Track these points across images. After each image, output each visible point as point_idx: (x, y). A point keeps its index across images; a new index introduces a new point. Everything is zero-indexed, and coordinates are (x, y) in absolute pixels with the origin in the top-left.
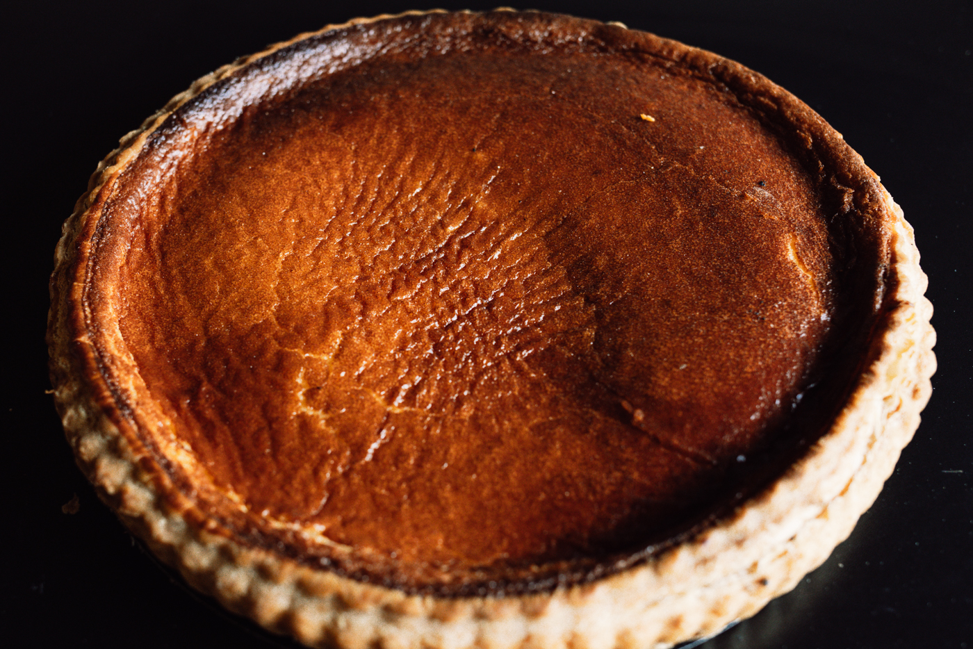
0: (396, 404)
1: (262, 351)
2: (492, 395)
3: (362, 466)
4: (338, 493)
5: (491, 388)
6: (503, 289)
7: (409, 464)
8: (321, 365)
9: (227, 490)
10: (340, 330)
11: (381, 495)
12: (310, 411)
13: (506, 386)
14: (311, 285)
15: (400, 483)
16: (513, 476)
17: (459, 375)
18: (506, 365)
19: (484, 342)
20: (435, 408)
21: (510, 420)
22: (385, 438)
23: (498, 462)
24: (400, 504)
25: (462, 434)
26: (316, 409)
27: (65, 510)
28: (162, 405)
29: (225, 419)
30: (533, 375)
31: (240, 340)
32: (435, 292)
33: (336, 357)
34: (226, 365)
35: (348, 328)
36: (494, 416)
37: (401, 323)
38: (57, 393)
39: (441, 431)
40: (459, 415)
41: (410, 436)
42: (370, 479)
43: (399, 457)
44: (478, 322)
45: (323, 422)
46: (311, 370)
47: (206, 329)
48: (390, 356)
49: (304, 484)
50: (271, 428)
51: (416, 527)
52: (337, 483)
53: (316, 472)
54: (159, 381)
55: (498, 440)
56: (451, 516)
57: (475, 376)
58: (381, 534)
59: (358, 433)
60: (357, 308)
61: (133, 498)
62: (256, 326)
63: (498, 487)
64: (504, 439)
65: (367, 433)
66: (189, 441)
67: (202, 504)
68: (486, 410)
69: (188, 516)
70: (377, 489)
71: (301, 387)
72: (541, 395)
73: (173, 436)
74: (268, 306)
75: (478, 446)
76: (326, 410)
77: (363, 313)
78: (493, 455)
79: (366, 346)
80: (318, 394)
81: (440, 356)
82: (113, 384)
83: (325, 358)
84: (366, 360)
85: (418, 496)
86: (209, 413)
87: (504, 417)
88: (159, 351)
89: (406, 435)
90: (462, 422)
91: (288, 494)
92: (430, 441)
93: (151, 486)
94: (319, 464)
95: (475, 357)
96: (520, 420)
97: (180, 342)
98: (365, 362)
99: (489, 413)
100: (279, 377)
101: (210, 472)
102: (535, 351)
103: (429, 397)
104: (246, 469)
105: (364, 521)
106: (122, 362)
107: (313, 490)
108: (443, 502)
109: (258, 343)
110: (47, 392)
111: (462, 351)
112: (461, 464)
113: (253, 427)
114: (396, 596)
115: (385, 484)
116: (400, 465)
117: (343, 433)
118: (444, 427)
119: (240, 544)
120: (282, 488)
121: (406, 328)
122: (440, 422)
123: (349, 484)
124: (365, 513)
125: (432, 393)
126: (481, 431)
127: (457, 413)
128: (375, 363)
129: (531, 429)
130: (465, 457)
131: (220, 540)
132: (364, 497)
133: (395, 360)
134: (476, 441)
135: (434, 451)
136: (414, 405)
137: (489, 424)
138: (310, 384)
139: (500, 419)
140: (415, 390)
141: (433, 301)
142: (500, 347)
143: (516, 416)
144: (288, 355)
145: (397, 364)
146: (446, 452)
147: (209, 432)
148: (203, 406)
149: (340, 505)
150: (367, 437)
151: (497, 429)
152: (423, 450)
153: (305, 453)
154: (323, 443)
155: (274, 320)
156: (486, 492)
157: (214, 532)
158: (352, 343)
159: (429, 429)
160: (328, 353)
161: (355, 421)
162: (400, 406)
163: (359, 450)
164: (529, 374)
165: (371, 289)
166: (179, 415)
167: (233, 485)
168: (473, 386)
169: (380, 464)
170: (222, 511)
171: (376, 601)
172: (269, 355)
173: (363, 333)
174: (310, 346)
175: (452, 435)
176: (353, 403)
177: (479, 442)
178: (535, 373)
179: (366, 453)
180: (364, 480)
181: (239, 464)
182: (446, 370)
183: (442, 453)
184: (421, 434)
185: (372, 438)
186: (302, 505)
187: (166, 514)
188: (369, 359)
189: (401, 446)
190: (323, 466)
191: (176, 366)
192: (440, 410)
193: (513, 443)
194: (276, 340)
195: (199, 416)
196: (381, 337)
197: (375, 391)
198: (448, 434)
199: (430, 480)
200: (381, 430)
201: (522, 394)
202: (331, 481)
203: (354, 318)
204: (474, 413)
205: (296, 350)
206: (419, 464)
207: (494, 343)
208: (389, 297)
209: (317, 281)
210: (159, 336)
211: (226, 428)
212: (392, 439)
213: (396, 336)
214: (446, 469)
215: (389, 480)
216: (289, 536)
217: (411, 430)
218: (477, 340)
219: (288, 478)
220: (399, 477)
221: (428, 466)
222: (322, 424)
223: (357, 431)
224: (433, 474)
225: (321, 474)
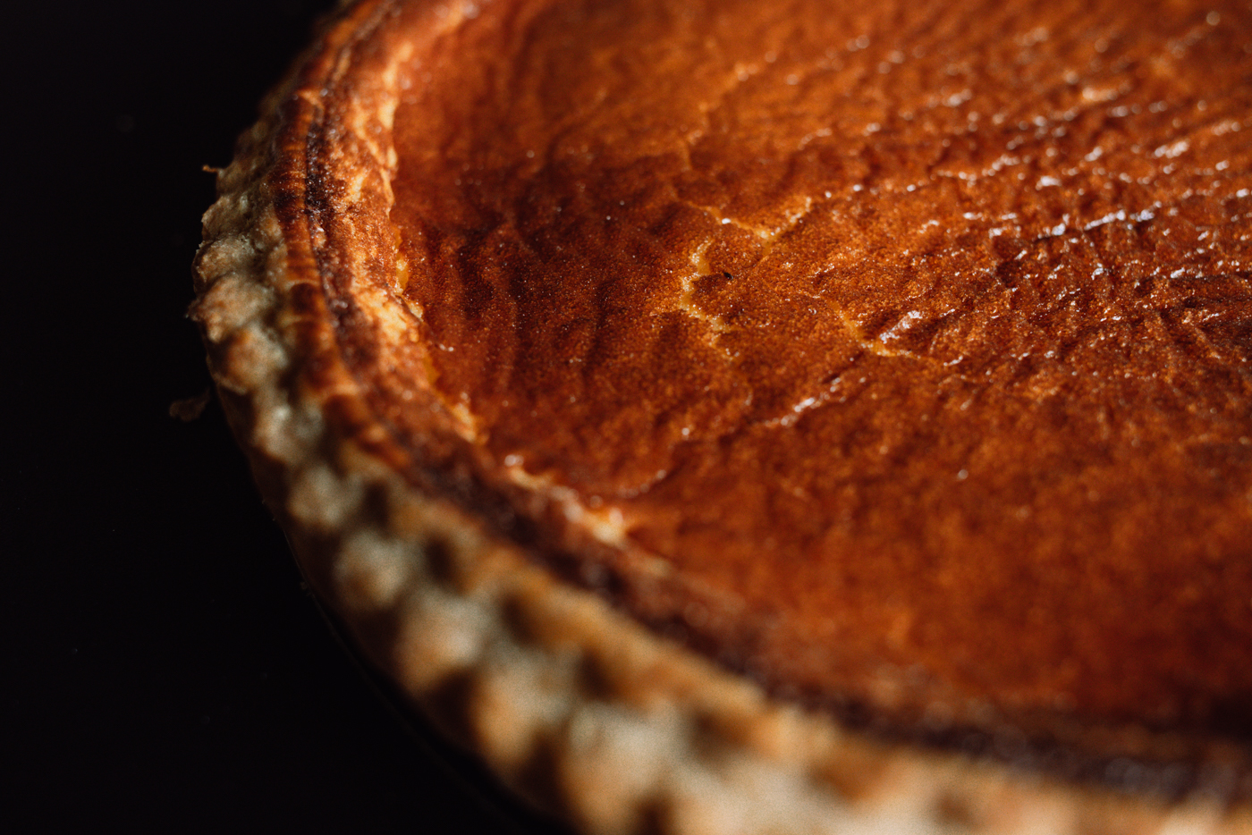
0: (884, 337)
1: (640, 197)
2: (1110, 371)
3: (767, 431)
4: (695, 467)
5: (1110, 356)
6: (1177, 204)
7: (876, 452)
8: (749, 241)
9: (456, 401)
10: (812, 195)
11: (791, 498)
12: (694, 312)
13: (1146, 362)
14: (778, 120)
15: (842, 484)
16: (1124, 533)
17: (1043, 321)
18: (1155, 326)
19: (1114, 278)
20: (971, 366)
21: (1140, 423)
22: (838, 393)
23: (1093, 495)
24: (827, 525)
25: (1019, 424)
26: (706, 310)
27: (174, 409)
28: (404, 236)
29: (516, 289)
30: (1214, 355)
31: (607, 174)
32: (1031, 180)
33: (787, 236)
34: (563, 207)
35: (828, 195)
36: (1103, 408)
37: (940, 212)
38: (221, 173)
39: (970, 408)
40: (1021, 390)
41: (895, 402)
42: (774, 458)
43: (858, 434)
44: (1108, 244)
45: (715, 338)
46: (724, 244)
47: (552, 148)
48: (900, 259)
49: (627, 434)
50: (602, 322)
51: (851, 581)
52: (699, 449)
53: (661, 421)
54: (423, 202)
55: (1104, 455)
56: (946, 578)
57: (1079, 333)
58: (761, 573)
59: (781, 371)
60: (859, 169)
61: (249, 356)
62: (646, 160)
63: (1079, 547)
64: (1119, 454)
65: (802, 373)
66: (424, 304)
67: (380, 396)
68: (1088, 393)
69: (337, 409)
70: (786, 484)
71: (695, 269)
72: (1228, 395)
73: (398, 289)
74: (682, 134)
75: (1050, 456)
76: (728, 319)
77: (867, 182)
78: (1083, 479)
79: (855, 232)
80: (723, 286)
81: (1008, 283)
82: (320, 167)
83: (764, 234)
84: (846, 253)
85: (875, 519)
86: (491, 273)
87: (1130, 414)
88: (448, 164)
89: (889, 399)
90: (1026, 403)
91: (582, 443)
92: (940, 419)
93: (291, 339)
94: (673, 408)
95: (1086, 299)
96: (1166, 430)
97: (496, 159)
98: (840, 256)
99: (1093, 400)
100: (655, 243)
101: (437, 361)
102: (1230, 317)
103: (963, 343)
104: (516, 379)
105: (731, 536)
106: (362, 147)
107: (643, 450)
108: (933, 544)
109: (639, 184)
110: (205, 168)
111: (1059, 285)
112: (1000, 480)
113: (568, 313)
114: (736, 697)
115: (808, 477)
116: (856, 450)
117: (749, 365)
118: (980, 401)
119: (414, 485)
120: (576, 430)
121: (947, 223)
122: (974, 391)
123: (725, 460)
124: (741, 521)
125: (970, 339)
126: (1066, 429)
127: (1017, 385)
128: (862, 264)
129: (1191, 451)
130: (1013, 469)
131: (375, 469)
132: (751, 492)
133: (910, 267)
134: (1048, 444)
135: (943, 442)
136: (924, 350)
137: (1089, 420)
138: (712, 268)
139: (1118, 417)
140: (935, 325)
141: (1019, 193)
142: (1148, 293)
143: (1157, 420)
144: (688, 212)
145: (910, 273)
146: (970, 449)
147: (476, 300)
148: (485, 258)
149: (688, 492)
150: (798, 382)
151: (1105, 433)
152: (917, 434)
153: (654, 381)
154: (699, 369)
155: (685, 156)
156: (1046, 548)
157: (372, 449)
158: (828, 220)
159: (943, 398)
160: (773, 228)
161: (784, 347)
162: (891, 345)
163: (774, 400)
164: (1206, 351)
165: (899, 151)
166: (432, 262)
167: (473, 397)
168: (1067, 347)
169: (811, 437)
170: (413, 419)
171: (681, 693)
172: (649, 206)
173: (856, 211)
174: (737, 207)
175: (995, 422)
176: (792, 317)
177: (1054, 447)
178: (1219, 353)
179: (785, 410)
180: (763, 460)
181: (507, 367)
182: (1014, 307)
183: (959, 448)
184: (921, 403)
185: (808, 387)
186: (604, 469)
187: (294, 400)
188: (854, 254)
189: (869, 414)
190: (684, 412)
191: (468, 192)
192: (979, 372)
193: (1139, 467)
194: (676, 185)
195: (468, 269)
196: (890, 225)
197: (845, 307)
198: (986, 416)
199: (916, 493)
200: (835, 376)
201: (1180, 383)
202: (687, 445)
203: (845, 182)
204: (1058, 395)
205: (709, 209)
206: (899, 459)
207: (1137, 284)
208: (929, 169)
209: (792, 116)
210: (462, 144)
211: (513, 304)
212: (852, 399)
213: (923, 230)
214: (961, 483)
215: (818, 472)
216: (536, 507)
217: (901, 392)
218: (1098, 272)
219: (598, 416)
220: (846, 472)
221: (917, 469)
222: (711, 340)
223: (779, 366)
224: (926, 483)
225: (672, 426)
